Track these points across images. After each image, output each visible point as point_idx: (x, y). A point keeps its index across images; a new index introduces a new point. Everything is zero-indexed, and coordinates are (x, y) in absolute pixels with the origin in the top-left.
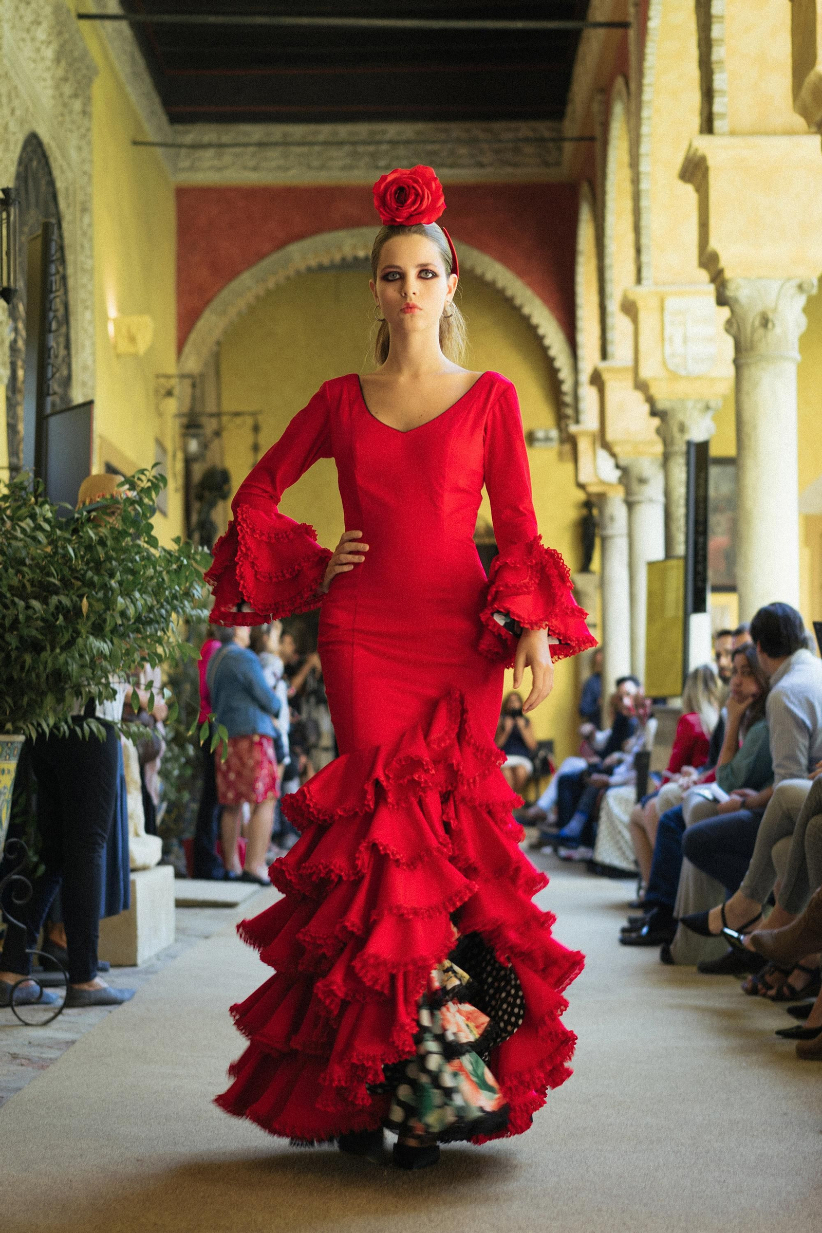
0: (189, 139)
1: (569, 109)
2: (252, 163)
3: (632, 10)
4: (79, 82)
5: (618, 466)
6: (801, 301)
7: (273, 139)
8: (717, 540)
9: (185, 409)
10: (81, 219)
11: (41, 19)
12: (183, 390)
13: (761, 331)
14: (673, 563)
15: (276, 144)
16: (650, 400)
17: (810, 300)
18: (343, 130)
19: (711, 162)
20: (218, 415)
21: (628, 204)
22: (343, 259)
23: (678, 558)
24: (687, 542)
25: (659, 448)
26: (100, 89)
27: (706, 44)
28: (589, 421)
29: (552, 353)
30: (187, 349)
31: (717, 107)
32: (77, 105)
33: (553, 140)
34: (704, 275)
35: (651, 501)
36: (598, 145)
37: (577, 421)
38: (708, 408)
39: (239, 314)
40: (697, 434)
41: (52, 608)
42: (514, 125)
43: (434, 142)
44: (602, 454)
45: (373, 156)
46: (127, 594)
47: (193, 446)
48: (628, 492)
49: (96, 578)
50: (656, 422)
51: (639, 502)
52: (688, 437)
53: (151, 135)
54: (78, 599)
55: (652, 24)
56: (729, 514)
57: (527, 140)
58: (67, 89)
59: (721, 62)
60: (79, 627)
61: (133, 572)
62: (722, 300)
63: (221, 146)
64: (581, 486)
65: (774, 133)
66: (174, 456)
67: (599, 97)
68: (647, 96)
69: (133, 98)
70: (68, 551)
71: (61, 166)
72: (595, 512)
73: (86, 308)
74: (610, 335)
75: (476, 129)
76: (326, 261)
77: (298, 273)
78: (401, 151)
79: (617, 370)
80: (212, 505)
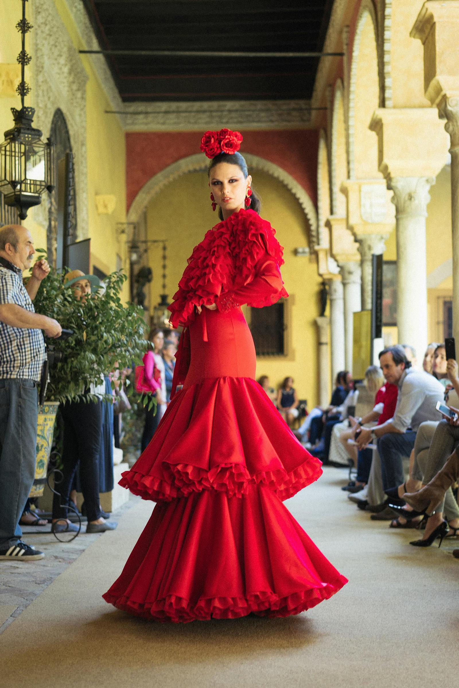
0: (131, 109)
1: (314, 94)
2: (162, 121)
3: (345, 47)
4: (80, 83)
5: (338, 266)
6: (428, 187)
7: (171, 110)
8: (386, 301)
9: (130, 239)
10: (81, 149)
11: (62, 54)
12: (130, 230)
13: (408, 201)
14: (365, 313)
15: (173, 112)
16: (354, 235)
17: (432, 187)
18: (206, 105)
19: (384, 122)
20: (145, 242)
21: (343, 140)
23: (368, 310)
24: (372, 303)
25: (358, 257)
26: (90, 87)
27: (381, 64)
28: (324, 243)
29: (307, 211)
30: (132, 210)
31: (387, 95)
32: (79, 95)
33: (306, 109)
34: (381, 175)
35: (354, 282)
36: (328, 112)
37: (318, 244)
38: (382, 238)
39: (156, 193)
40: (377, 251)
42: (288, 102)
43: (249, 110)
44: (331, 260)
45: (220, 117)
46: (108, 332)
47: (134, 257)
48: (343, 278)
50: (357, 245)
51: (348, 283)
52: (373, 252)
53: (114, 109)
55: (355, 54)
56: (392, 288)
57: (294, 109)
58: (75, 87)
59: (389, 73)
62: (389, 188)
63: (147, 113)
64: (321, 275)
65: (415, 107)
66: (125, 262)
67: (329, 89)
68: (352, 88)
69: (105, 90)
71: (72, 124)
72: (327, 287)
73: (84, 192)
74: (334, 203)
75: (269, 104)
76: (198, 168)
77: (184, 173)
78: (234, 115)
79: (338, 220)
80: (143, 285)
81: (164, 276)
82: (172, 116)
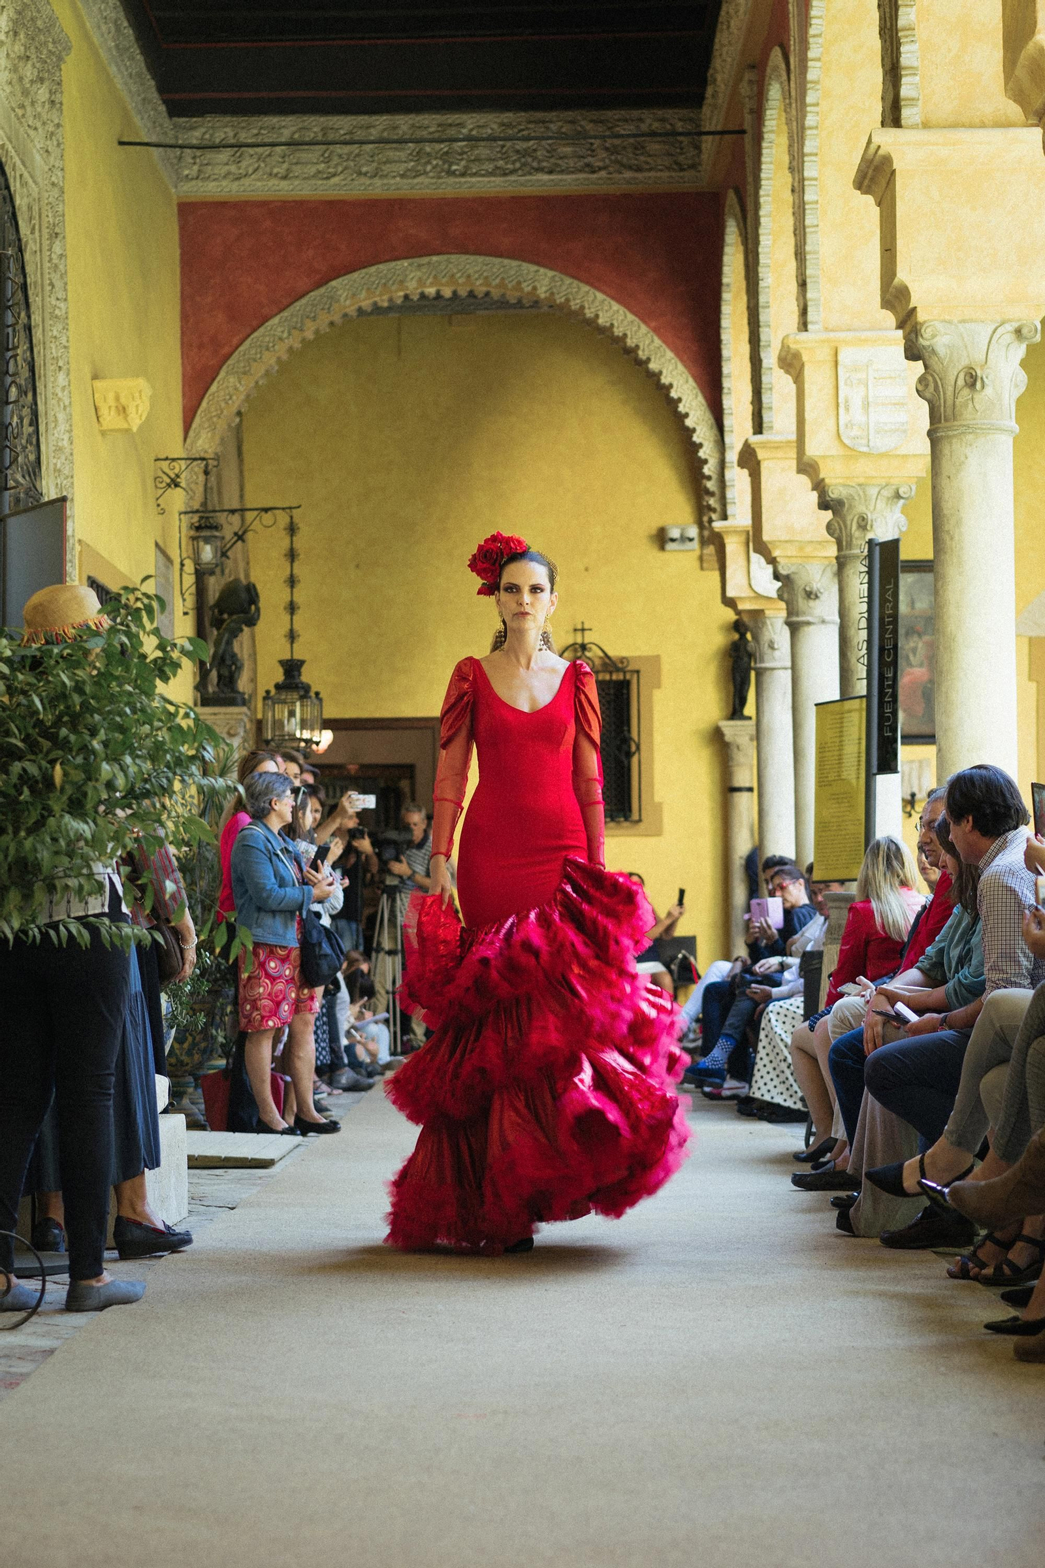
0: (195, 137)
1: (710, 91)
2: (281, 170)
4: (43, 61)
5: (777, 576)
6: (1020, 351)
7: (307, 136)
8: (911, 675)
9: (195, 503)
10: (50, 250)
12: (191, 476)
13: (966, 391)
14: (848, 705)
15: (312, 143)
16: (819, 486)
17: (1031, 349)
18: (404, 123)
19: (898, 164)
20: (241, 511)
21: (789, 222)
22: (406, 297)
23: (858, 698)
24: (870, 677)
25: (833, 551)
26: (75, 71)
28: (740, 515)
29: (690, 422)
30: (198, 423)
31: (905, 92)
32: (42, 93)
33: (688, 134)
34: (889, 318)
35: (823, 622)
36: (748, 138)
37: (725, 516)
38: (898, 496)
39: (267, 373)
40: (883, 533)
41: (14, 779)
42: (635, 113)
43: (527, 139)
44: (756, 558)
45: (446, 158)
46: (115, 759)
47: (208, 553)
48: (791, 611)
49: (72, 738)
50: (828, 515)
51: (808, 623)
52: (870, 536)
53: (143, 133)
54: (48, 766)
56: (926, 638)
57: (653, 134)
58: (29, 72)
59: (910, 29)
60: (50, 803)
61: (122, 729)
62: (913, 353)
63: (239, 146)
64: (729, 602)
65: (983, 126)
66: (182, 565)
67: (748, 76)
68: (810, 76)
69: (118, 82)
70: (33, 702)
71: (21, 176)
72: (749, 636)
74: (765, 398)
75: (585, 120)
76: (383, 302)
77: (345, 315)
78: (483, 151)
79: (777, 446)
80: (235, 633)
81: (292, 608)
82: (312, 155)
